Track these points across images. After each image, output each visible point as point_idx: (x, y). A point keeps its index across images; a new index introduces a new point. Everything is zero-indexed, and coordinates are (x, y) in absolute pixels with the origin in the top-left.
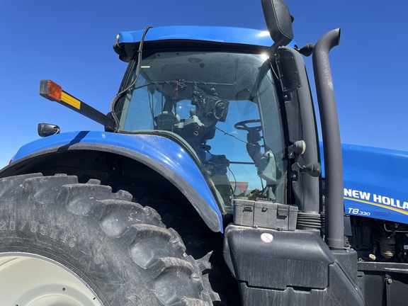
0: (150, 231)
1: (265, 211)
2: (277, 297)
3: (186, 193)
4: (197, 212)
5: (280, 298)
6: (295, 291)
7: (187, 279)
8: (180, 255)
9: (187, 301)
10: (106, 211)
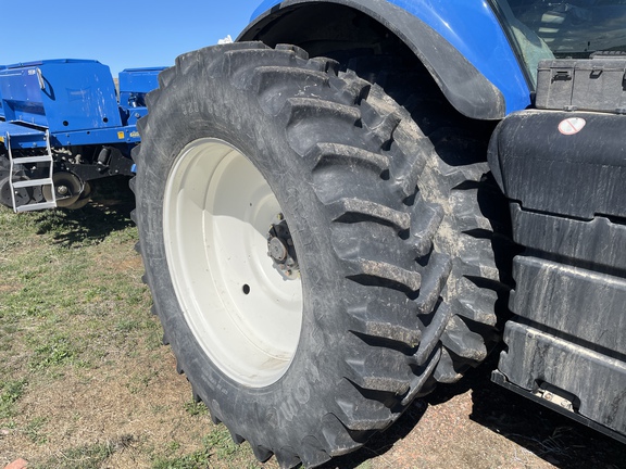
0: (314, 108)
1: (596, 77)
2: (572, 232)
3: (420, 53)
4: (436, 85)
5: (578, 234)
6: (611, 224)
7: (374, 178)
8: (377, 147)
9: (346, 201)
10: (263, 82)
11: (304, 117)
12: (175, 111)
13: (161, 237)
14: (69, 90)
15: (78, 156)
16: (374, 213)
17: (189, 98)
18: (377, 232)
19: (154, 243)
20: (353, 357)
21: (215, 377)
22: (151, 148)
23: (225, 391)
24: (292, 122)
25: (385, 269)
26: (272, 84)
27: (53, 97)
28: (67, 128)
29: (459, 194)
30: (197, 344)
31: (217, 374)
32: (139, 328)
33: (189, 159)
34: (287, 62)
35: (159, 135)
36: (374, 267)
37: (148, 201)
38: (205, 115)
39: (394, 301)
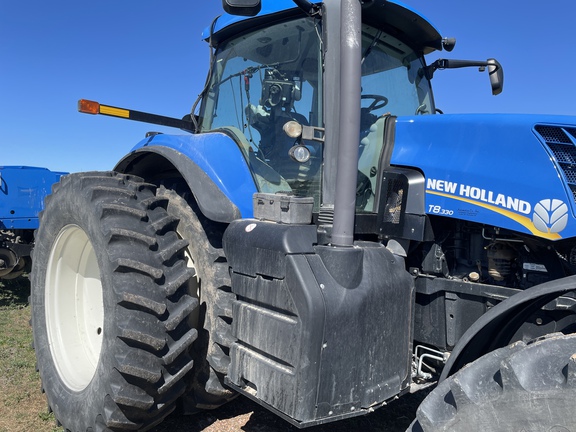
1: (272, 203)
2: (250, 285)
6: (262, 279)
7: (146, 250)
8: (153, 233)
9: (120, 260)
10: (94, 194)
11: (110, 214)
12: (56, 208)
13: (43, 291)
14: (20, 188)
15: (18, 237)
16: (137, 267)
17: (63, 200)
18: (139, 279)
19: (38, 294)
20: (120, 354)
21: (60, 389)
22: (43, 229)
23: (63, 398)
24: (103, 217)
25: (139, 300)
26: (100, 196)
27: (6, 193)
28: (14, 216)
29: (218, 265)
30: (54, 367)
31: (62, 387)
32: (28, 366)
33: (65, 237)
34: (117, 184)
35: (48, 222)
36: (132, 298)
37: (38, 265)
38: (70, 211)
39: (147, 320)
